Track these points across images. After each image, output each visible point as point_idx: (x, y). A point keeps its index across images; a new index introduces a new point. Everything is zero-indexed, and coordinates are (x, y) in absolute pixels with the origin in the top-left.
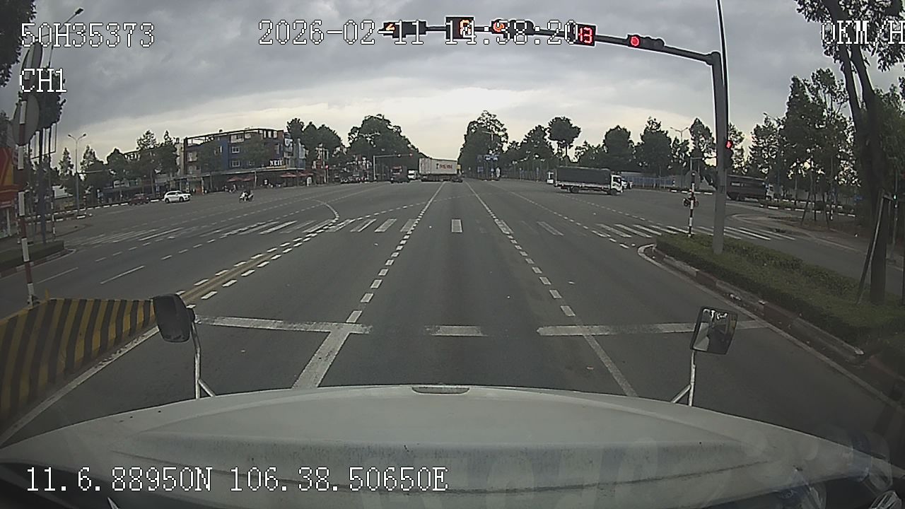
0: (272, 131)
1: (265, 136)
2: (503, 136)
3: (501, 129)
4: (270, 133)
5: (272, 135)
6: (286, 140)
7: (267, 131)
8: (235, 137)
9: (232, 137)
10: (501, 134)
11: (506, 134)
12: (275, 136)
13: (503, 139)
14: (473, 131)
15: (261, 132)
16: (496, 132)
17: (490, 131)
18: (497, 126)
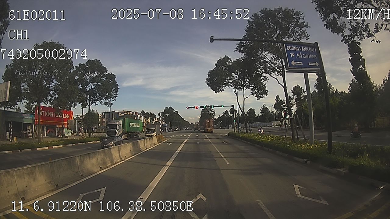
0: (134, 112)
1: (132, 114)
2: (214, 113)
3: (213, 111)
5: (134, 114)
6: (139, 115)
7: (132, 112)
8: (121, 113)
9: (119, 114)
10: (212, 113)
11: (215, 113)
12: (135, 114)
13: (214, 114)
14: (203, 112)
15: (130, 113)
16: (211, 112)
17: (209, 112)
18: (211, 110)
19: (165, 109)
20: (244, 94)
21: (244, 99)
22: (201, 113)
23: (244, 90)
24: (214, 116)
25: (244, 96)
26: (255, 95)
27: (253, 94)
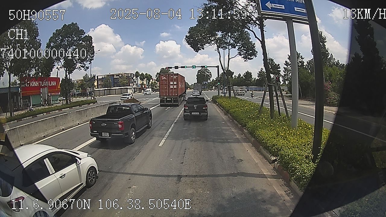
0: (129, 74)
1: (126, 76)
3: (209, 72)
4: (128, 74)
7: (127, 74)
8: (116, 76)
9: (114, 76)
10: (209, 74)
11: (211, 74)
12: (130, 76)
13: (210, 76)
14: (199, 73)
15: (125, 74)
16: (207, 73)
17: (205, 73)
18: (208, 71)
19: (161, 70)
20: (229, 54)
21: (229, 59)
22: (197, 74)
23: (229, 50)
24: (210, 77)
25: (229, 56)
26: (243, 56)
27: (241, 55)
